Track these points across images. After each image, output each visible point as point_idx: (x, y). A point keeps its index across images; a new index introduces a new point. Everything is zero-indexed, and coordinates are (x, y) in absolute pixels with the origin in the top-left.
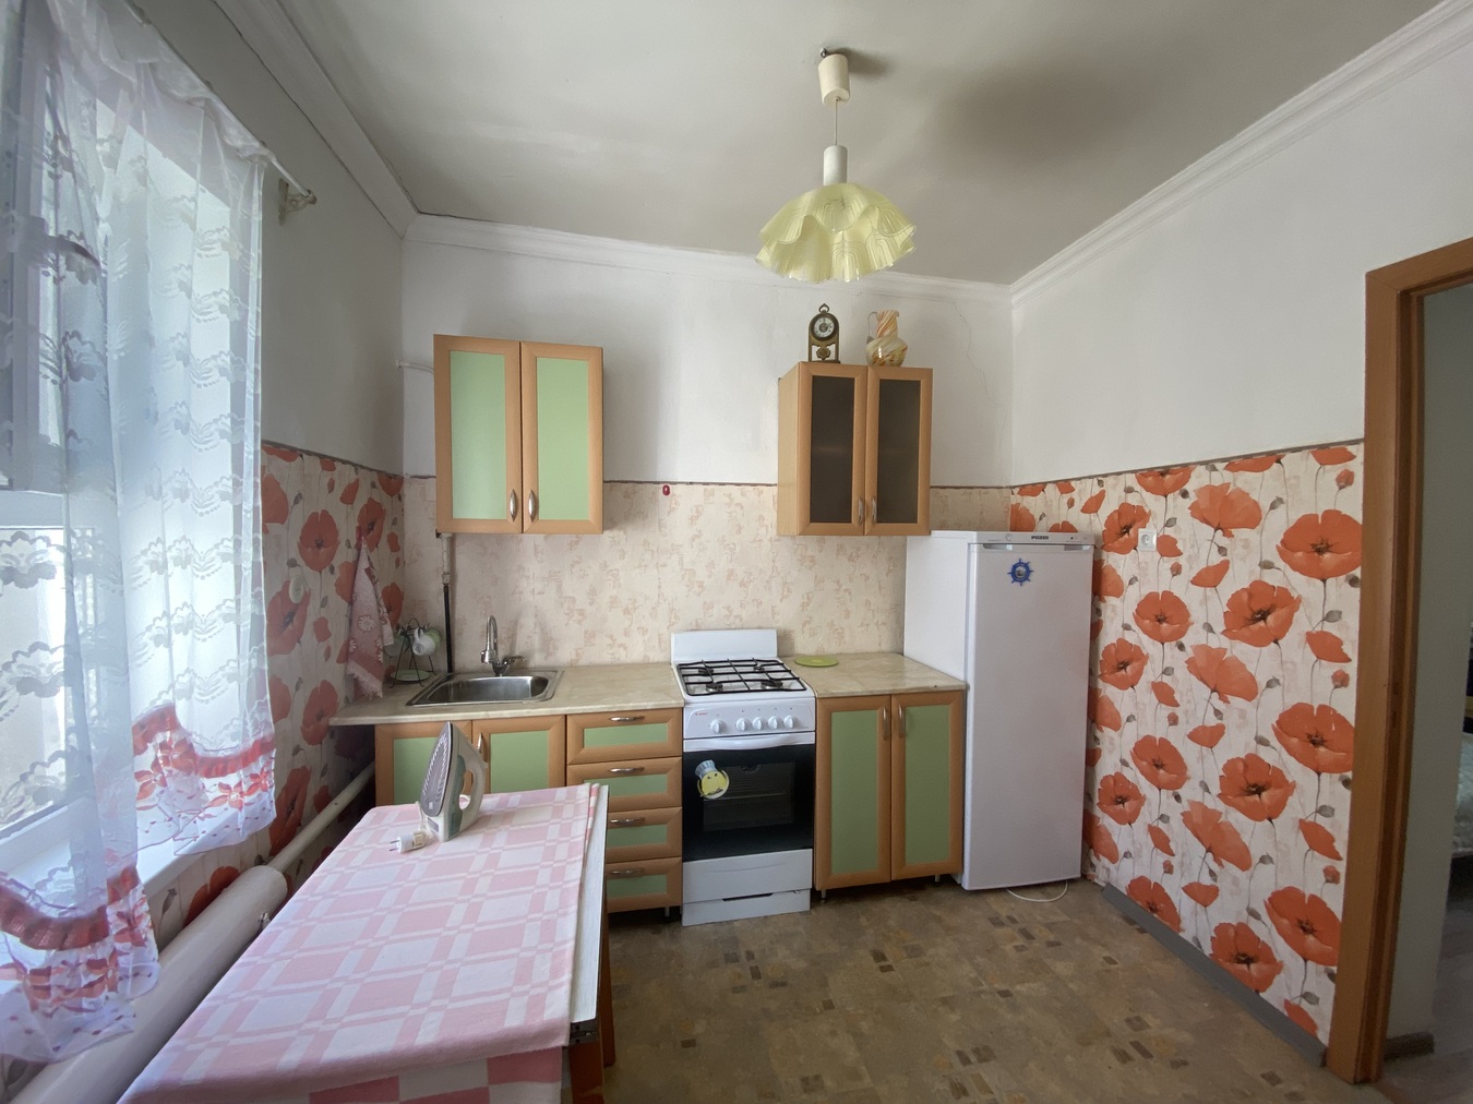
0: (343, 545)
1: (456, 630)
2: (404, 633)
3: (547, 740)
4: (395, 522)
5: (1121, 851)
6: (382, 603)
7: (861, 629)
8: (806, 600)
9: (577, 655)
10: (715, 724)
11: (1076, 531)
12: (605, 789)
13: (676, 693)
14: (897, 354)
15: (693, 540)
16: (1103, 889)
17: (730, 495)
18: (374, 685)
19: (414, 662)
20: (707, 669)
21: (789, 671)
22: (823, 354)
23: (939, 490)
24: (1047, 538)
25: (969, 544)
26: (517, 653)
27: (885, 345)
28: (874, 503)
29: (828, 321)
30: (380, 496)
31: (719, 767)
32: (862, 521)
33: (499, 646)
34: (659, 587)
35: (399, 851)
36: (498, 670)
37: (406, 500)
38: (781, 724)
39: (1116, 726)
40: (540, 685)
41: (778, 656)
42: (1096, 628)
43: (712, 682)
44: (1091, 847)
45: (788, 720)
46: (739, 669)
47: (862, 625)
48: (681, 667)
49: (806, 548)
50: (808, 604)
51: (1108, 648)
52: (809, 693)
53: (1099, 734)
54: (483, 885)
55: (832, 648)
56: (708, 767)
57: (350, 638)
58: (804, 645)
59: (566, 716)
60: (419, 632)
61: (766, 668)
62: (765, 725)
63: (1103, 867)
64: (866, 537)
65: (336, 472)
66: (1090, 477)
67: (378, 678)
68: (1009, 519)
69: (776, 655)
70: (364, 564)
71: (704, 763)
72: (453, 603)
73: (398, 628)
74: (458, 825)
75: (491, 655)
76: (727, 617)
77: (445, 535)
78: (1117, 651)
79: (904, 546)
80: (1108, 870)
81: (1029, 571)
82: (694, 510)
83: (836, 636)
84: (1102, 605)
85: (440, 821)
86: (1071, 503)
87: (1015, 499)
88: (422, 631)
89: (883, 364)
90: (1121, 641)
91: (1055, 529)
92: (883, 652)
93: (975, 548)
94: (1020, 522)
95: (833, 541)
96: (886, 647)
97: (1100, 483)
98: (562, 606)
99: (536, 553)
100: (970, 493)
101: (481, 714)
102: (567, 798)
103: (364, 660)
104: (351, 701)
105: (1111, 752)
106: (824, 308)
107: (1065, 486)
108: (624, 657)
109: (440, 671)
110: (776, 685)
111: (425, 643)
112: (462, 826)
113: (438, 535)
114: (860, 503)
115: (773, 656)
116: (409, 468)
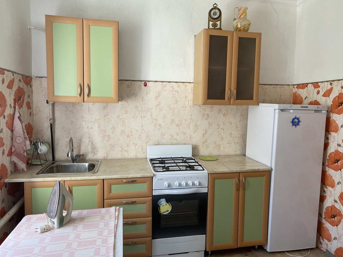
0: (8, 106)
1: (56, 143)
2: (34, 144)
3: (96, 189)
4: (29, 97)
5: (333, 237)
6: (25, 131)
7: (228, 145)
8: (204, 133)
9: (107, 155)
10: (166, 184)
11: (320, 104)
12: (122, 209)
13: (149, 171)
14: (246, 26)
15: (157, 106)
16: (324, 252)
17: (173, 87)
18: (22, 165)
19: (38, 156)
20: (162, 161)
21: (197, 162)
22: (215, 25)
23: (263, 86)
24: (307, 107)
25: (275, 110)
26: (81, 153)
27: (242, 22)
28: (235, 91)
29: (217, 11)
30: (23, 85)
31: (167, 201)
32: (230, 99)
33: (74, 150)
34: (142, 126)
35: (39, 232)
36: (74, 160)
37: (34, 87)
38: (193, 184)
39: (333, 186)
40: (92, 167)
41: (193, 156)
42: (326, 146)
43: (165, 166)
44: (320, 235)
45: (197, 183)
46: (176, 161)
47: (228, 143)
48: (151, 160)
49: (205, 110)
50: (205, 134)
51: (331, 154)
52: (206, 171)
53: (325, 189)
54: (75, 245)
55: (215, 153)
56: (163, 202)
57: (12, 146)
58: (203, 151)
59: (104, 180)
60: (41, 144)
61: (187, 161)
62: (187, 184)
63: (325, 243)
64: (231, 106)
65: (5, 75)
66: (327, 81)
67: (24, 162)
68: (292, 99)
69: (191, 155)
70: (17, 115)
71: (161, 200)
72: (54, 132)
73: (31, 142)
74: (62, 222)
75: (71, 154)
76: (171, 139)
77: (50, 103)
78: (335, 155)
79: (248, 110)
80: (327, 245)
81: (299, 121)
82: (157, 93)
83: (217, 148)
84: (329, 136)
85: (55, 220)
86: (318, 92)
87: (295, 90)
88: (42, 143)
89: (240, 30)
90: (337, 151)
91: (311, 103)
92: (237, 155)
93: (277, 111)
94: (297, 100)
95: (216, 108)
96: (238, 152)
97: (331, 84)
98: (100, 134)
99: (89, 111)
100: (276, 87)
101: (68, 178)
102: (106, 212)
103: (19, 155)
104: (13, 172)
105: (330, 197)
106: (215, 5)
107: (316, 85)
108: (126, 155)
109: (49, 160)
110: (192, 168)
111: (43, 149)
112: (64, 222)
113: (47, 102)
114: (229, 91)
115: (190, 156)
116: (34, 73)
